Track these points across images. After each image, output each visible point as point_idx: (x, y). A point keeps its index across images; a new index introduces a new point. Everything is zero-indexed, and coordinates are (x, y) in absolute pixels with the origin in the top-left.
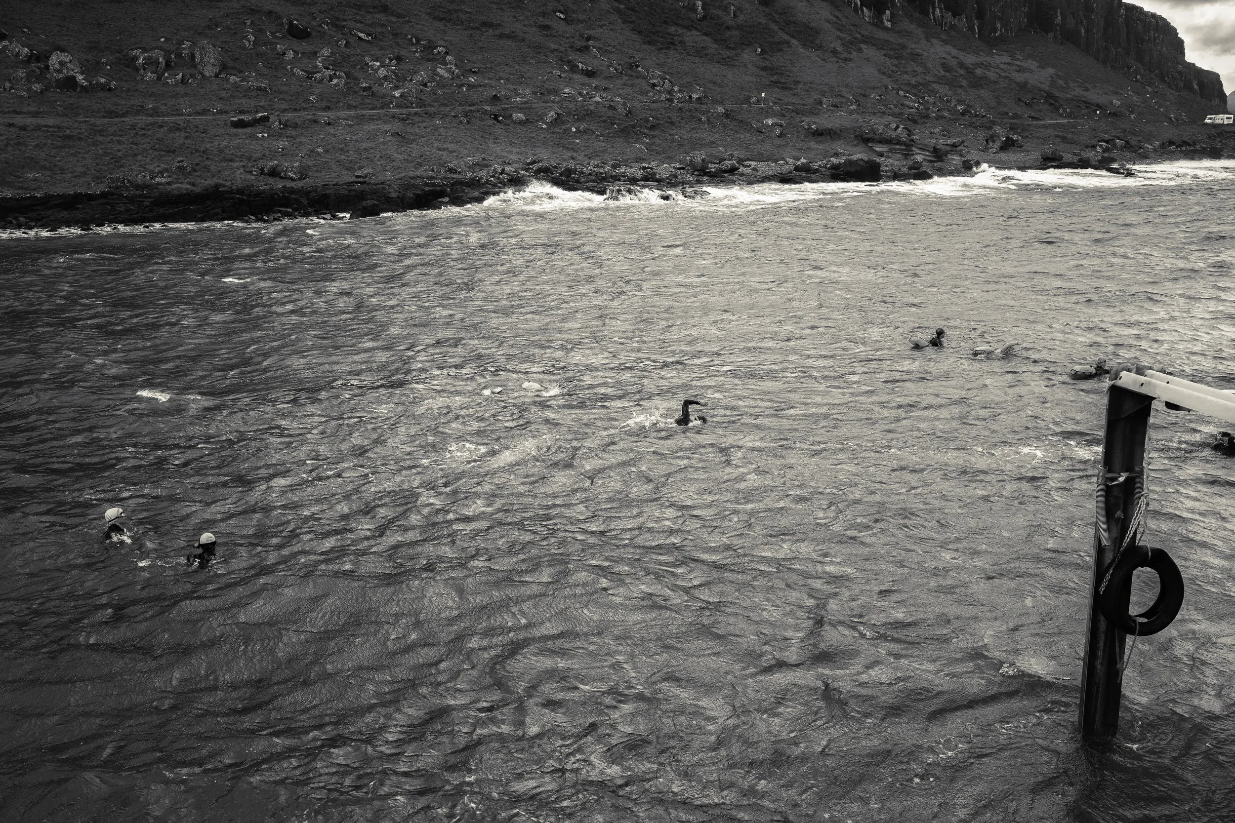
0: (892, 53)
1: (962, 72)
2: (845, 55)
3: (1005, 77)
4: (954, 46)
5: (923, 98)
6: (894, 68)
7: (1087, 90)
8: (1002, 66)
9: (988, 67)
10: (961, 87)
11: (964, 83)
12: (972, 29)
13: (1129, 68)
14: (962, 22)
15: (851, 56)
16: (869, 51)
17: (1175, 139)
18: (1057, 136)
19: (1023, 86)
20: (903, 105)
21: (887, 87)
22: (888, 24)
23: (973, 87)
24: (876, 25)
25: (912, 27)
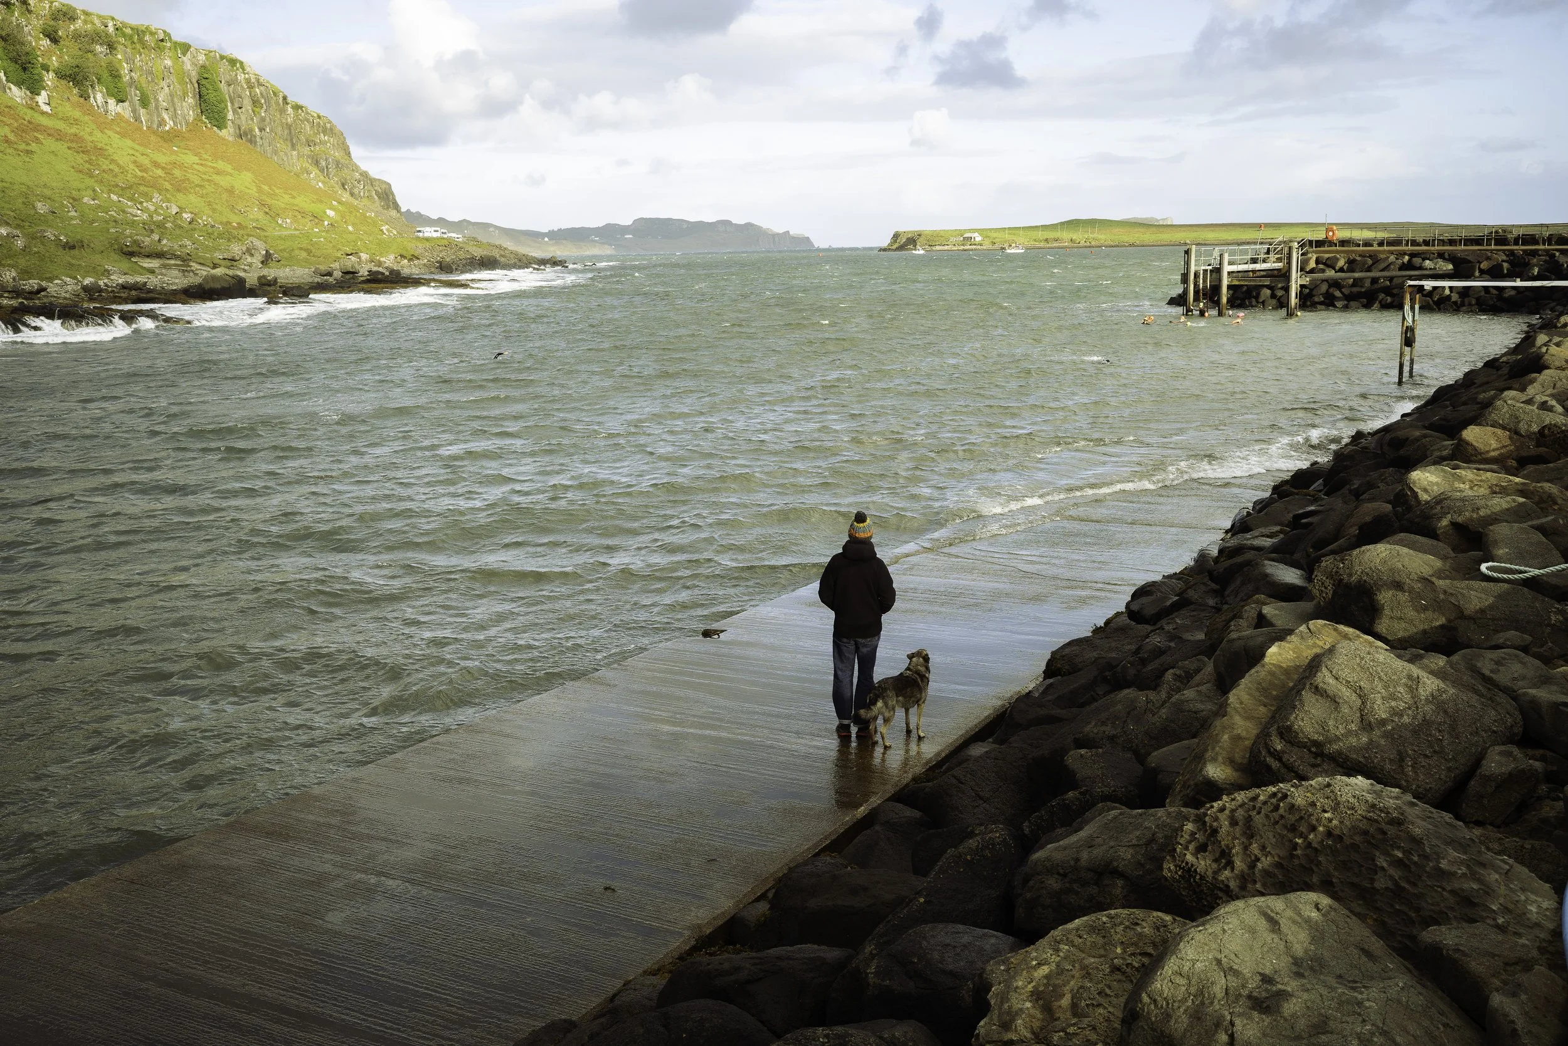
0: (74, 145)
1: (159, 172)
2: (23, 146)
3: (208, 181)
4: (134, 141)
5: (141, 203)
6: (87, 166)
7: (294, 197)
8: (195, 166)
9: (181, 166)
10: (167, 190)
11: (167, 185)
12: (137, 119)
13: (309, 173)
14: (123, 110)
15: (29, 148)
16: (50, 143)
17: (404, 253)
18: (301, 249)
19: (231, 191)
20: (124, 211)
21: (94, 190)
22: (46, 108)
23: (179, 190)
24: (32, 109)
25: (77, 114)
